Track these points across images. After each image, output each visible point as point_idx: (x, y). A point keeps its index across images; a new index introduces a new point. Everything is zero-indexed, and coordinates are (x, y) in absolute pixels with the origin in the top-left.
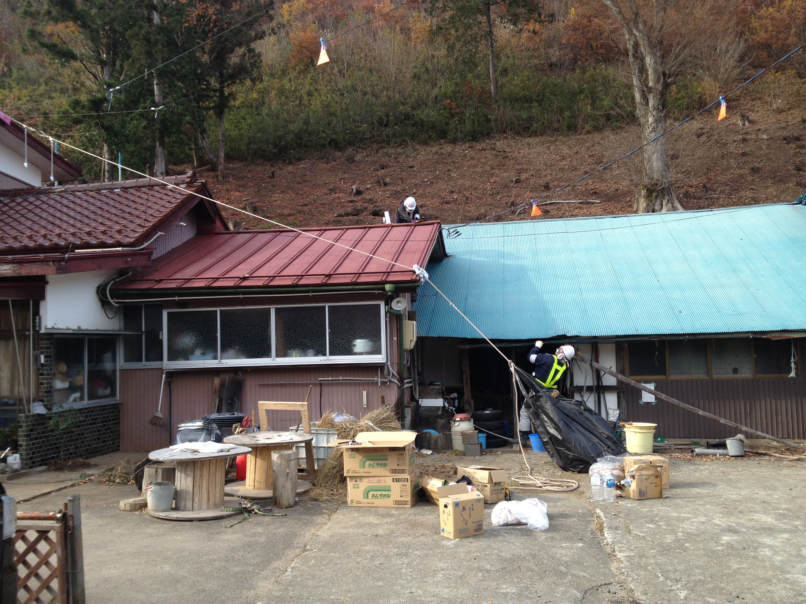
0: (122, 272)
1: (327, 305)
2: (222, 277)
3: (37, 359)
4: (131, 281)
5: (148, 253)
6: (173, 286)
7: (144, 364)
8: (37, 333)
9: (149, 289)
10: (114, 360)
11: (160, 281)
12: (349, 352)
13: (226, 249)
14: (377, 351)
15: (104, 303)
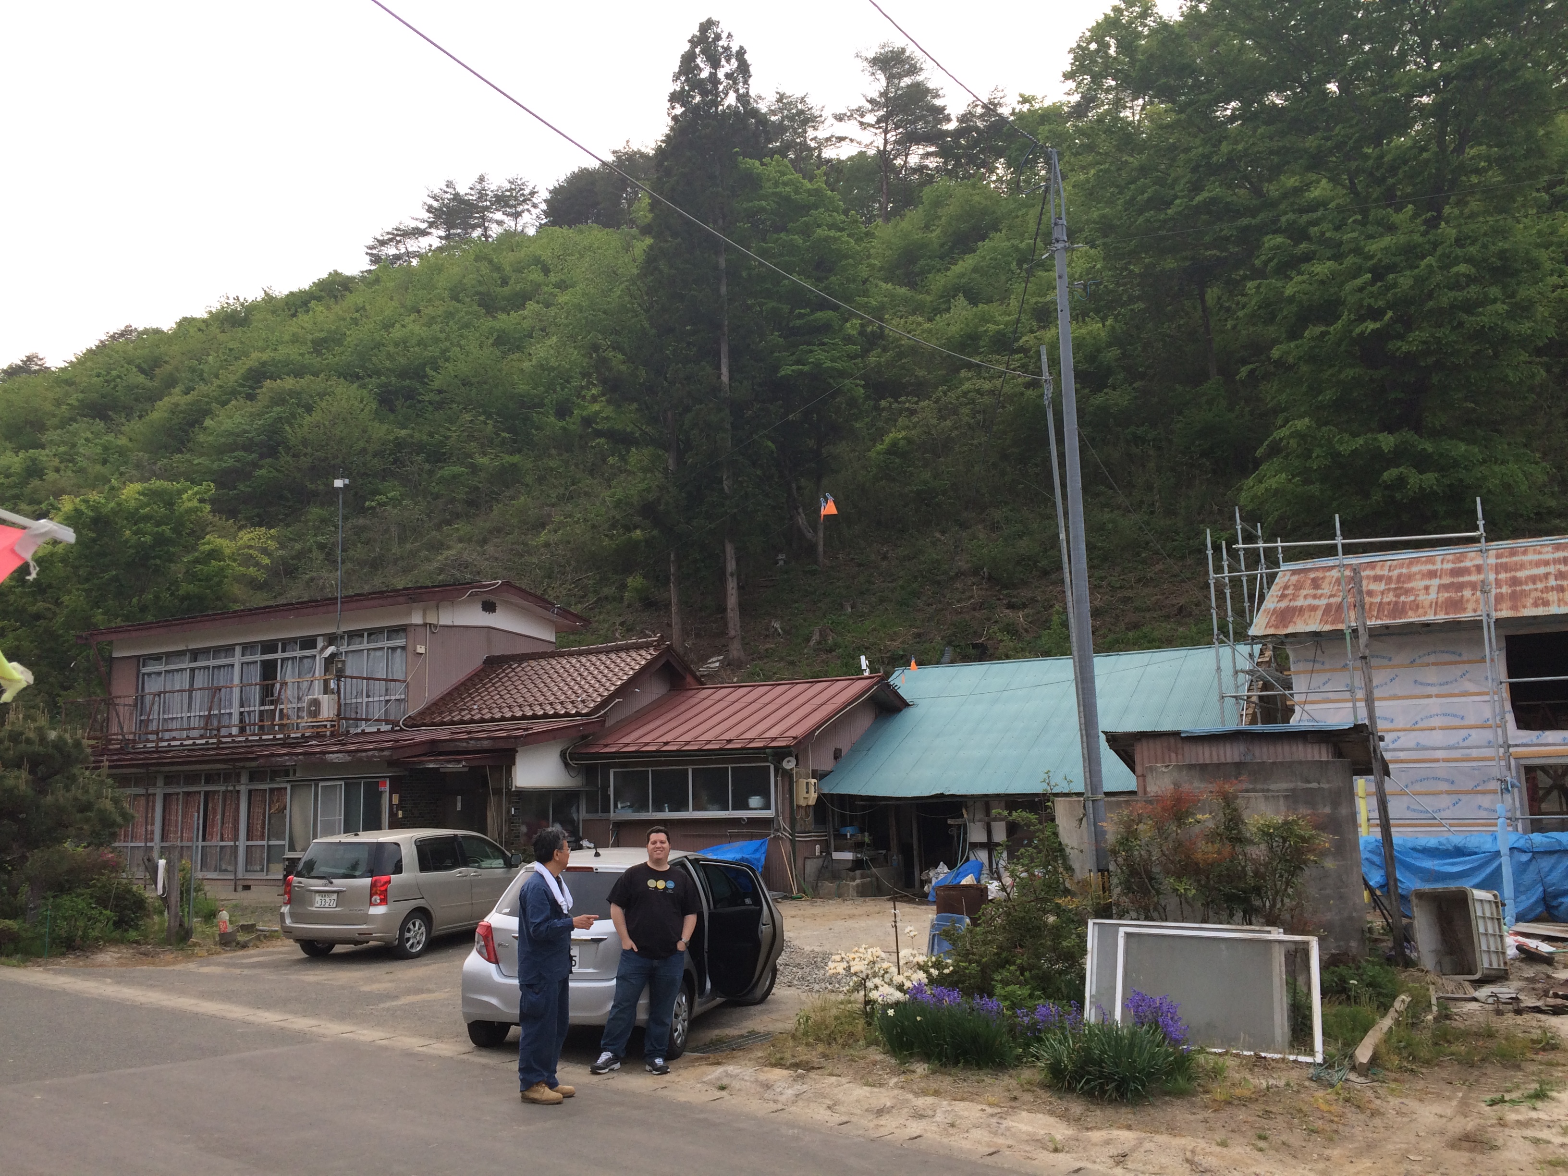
0: (584, 737)
1: (730, 766)
2: (653, 742)
3: (509, 811)
4: (587, 745)
5: (602, 721)
6: (613, 750)
7: (600, 815)
8: (509, 790)
9: (598, 753)
10: (578, 812)
11: (606, 746)
12: (747, 807)
13: (683, 708)
14: (767, 807)
15: (566, 765)
